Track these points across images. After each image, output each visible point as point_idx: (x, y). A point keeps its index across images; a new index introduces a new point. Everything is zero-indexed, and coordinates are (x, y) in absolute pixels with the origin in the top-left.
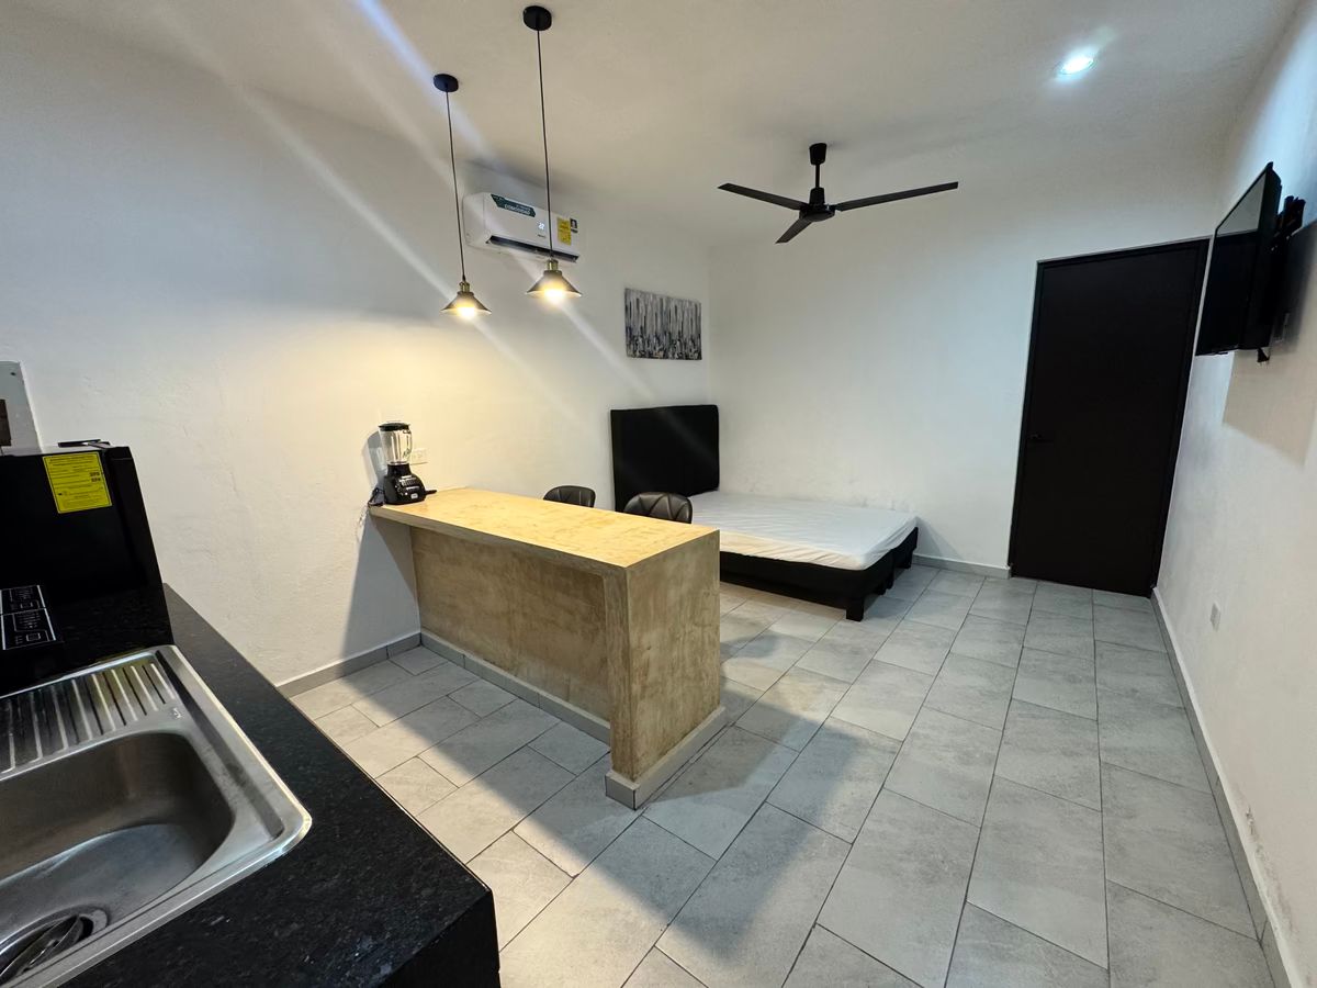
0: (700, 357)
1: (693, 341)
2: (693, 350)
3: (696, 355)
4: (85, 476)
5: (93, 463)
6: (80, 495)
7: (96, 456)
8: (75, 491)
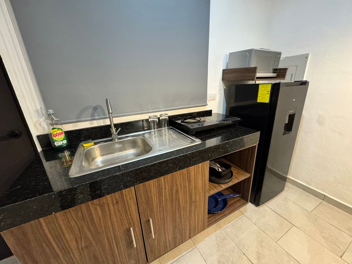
4: (266, 92)
5: (269, 88)
6: (263, 98)
7: (270, 85)
8: (262, 96)
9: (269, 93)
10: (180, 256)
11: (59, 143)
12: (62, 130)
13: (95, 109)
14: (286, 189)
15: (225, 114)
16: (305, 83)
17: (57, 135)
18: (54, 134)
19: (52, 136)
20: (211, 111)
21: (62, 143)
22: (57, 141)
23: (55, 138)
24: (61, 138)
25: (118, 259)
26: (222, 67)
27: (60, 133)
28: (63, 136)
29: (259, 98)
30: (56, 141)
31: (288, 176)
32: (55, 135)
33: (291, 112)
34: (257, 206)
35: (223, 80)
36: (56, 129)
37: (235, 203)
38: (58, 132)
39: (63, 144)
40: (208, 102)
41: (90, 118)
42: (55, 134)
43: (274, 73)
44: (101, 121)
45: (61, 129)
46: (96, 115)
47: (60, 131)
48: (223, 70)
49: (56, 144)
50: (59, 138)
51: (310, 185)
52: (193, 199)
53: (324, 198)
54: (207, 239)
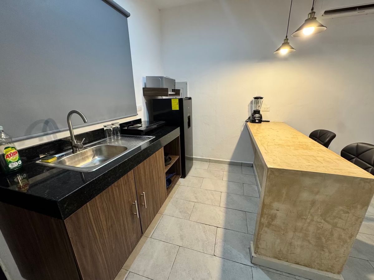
4: (176, 103)
5: (177, 101)
6: (175, 107)
7: (178, 100)
8: (174, 106)
9: (178, 104)
10: (157, 225)
11: (15, 164)
12: (15, 149)
13: (47, 122)
14: (194, 164)
15: (148, 120)
16: (190, 98)
17: (12, 155)
18: (7, 154)
19: (5, 157)
20: (141, 119)
21: (17, 165)
22: (12, 162)
23: (9, 159)
24: (16, 158)
25: (128, 234)
26: (142, 86)
27: (14, 152)
28: (17, 156)
29: (173, 107)
30: (10, 162)
31: (193, 157)
32: (9, 156)
33: (189, 115)
34: (184, 178)
35: (144, 95)
36: (10, 148)
37: (174, 179)
38: (12, 152)
39: (19, 165)
40: (138, 113)
41: (42, 133)
42: (9, 154)
43: (173, 92)
44: (52, 136)
45: (14, 147)
46: (48, 129)
47: (14, 151)
48: (143, 88)
49: (10, 166)
50: (14, 158)
51: (203, 157)
52: (159, 176)
53: (210, 161)
54: (167, 207)
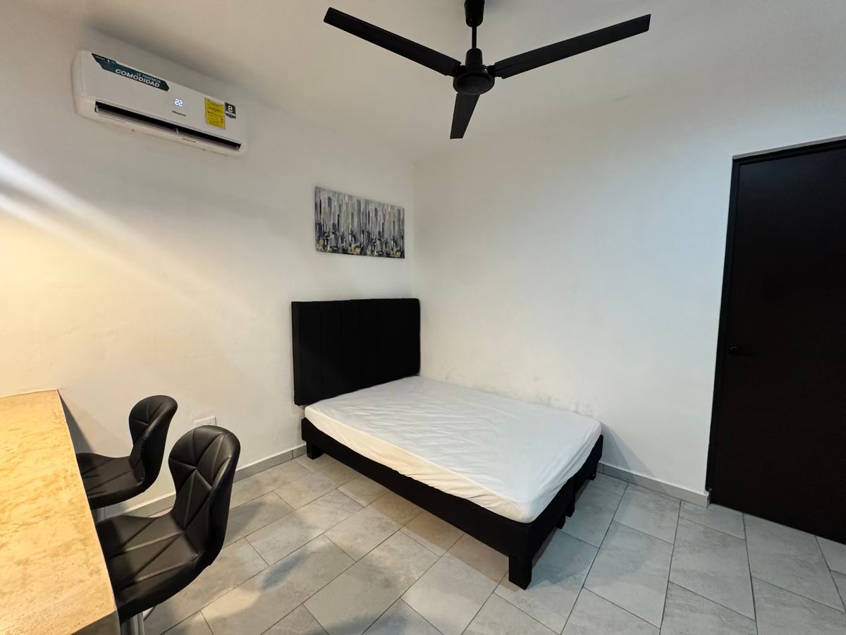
0: (402, 256)
1: (395, 242)
2: (395, 250)
3: (399, 254)
